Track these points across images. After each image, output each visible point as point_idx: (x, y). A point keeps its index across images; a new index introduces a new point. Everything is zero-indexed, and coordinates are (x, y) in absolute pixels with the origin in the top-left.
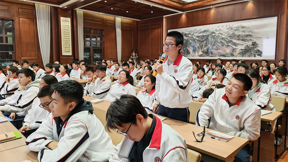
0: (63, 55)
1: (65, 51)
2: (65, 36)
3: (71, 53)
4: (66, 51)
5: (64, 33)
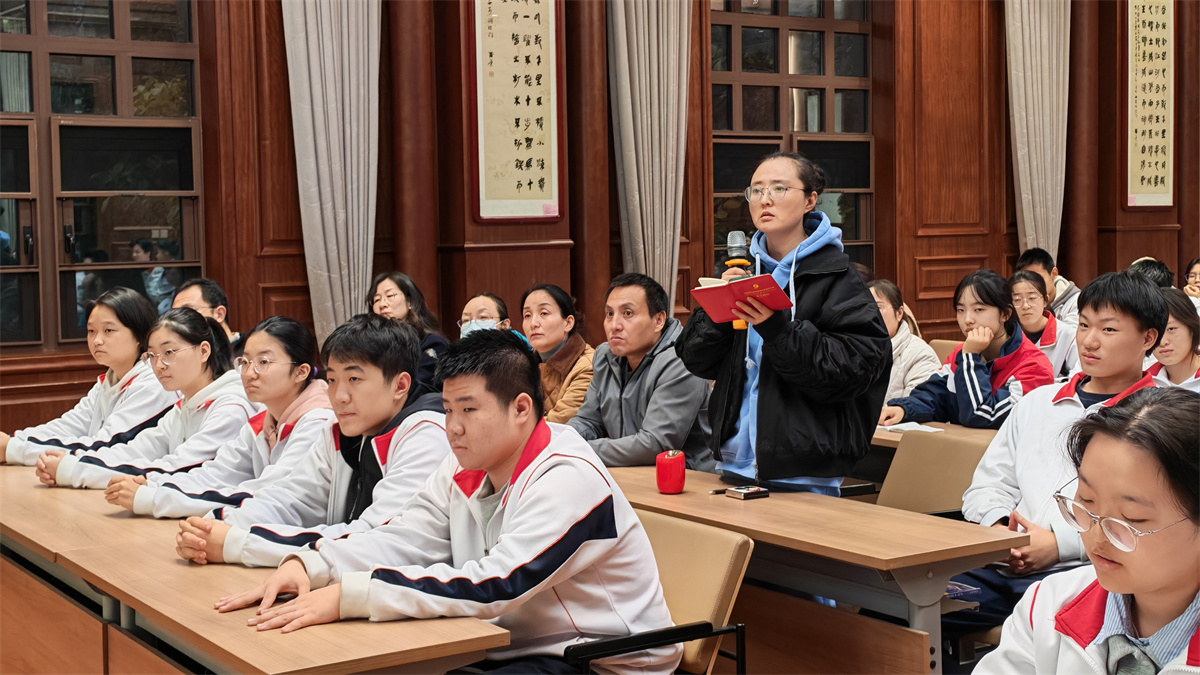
0: (1130, 204)
1: (1143, 179)
2: (1144, 71)
3: (1168, 192)
4: (1147, 177)
5: (1142, 44)
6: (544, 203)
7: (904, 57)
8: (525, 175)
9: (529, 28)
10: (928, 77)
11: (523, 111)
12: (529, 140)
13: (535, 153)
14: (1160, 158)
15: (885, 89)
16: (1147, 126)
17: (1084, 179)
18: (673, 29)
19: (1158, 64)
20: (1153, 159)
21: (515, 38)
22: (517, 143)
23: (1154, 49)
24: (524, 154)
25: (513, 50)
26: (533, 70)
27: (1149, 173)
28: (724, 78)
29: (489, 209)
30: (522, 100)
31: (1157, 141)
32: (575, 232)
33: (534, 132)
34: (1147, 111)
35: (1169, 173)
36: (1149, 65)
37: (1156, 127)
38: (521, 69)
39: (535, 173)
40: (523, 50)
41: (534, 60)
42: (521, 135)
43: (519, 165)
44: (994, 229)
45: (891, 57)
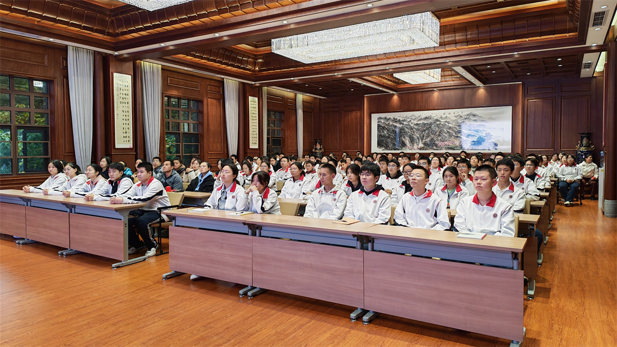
0: (250, 148)
1: (252, 143)
3: (257, 146)
6: (130, 145)
7: (205, 118)
8: (125, 139)
9: (126, 109)
10: (210, 122)
11: (125, 126)
12: (126, 132)
13: (127, 135)
14: (256, 139)
15: (201, 124)
16: (253, 133)
17: (241, 143)
18: (157, 111)
19: (255, 121)
20: (254, 139)
21: (123, 111)
22: (124, 133)
23: (254, 118)
24: (125, 135)
25: (123, 114)
26: (127, 118)
27: (254, 142)
28: (168, 120)
29: (117, 146)
30: (125, 124)
31: (255, 136)
32: (136, 151)
33: (127, 130)
34: (253, 130)
35: (257, 142)
36: (254, 121)
37: (255, 133)
38: (124, 118)
39: (127, 139)
40: (125, 114)
41: (127, 116)
42: (124, 131)
43: (124, 137)
44: (224, 152)
45: (203, 118)
